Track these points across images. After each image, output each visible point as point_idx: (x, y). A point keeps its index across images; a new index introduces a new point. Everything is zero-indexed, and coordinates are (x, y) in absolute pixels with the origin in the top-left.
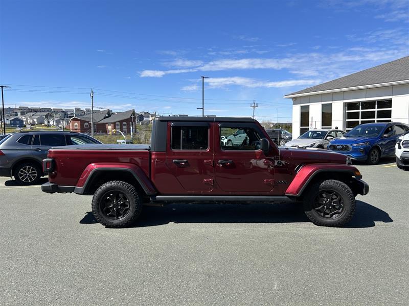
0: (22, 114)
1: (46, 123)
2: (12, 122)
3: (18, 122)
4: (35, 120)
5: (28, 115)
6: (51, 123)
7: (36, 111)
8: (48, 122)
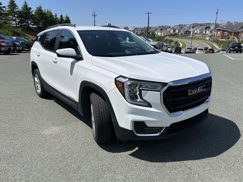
0: (193, 27)
1: (204, 32)
2: (185, 32)
3: (188, 33)
4: (198, 31)
5: (195, 28)
6: (207, 32)
7: (201, 25)
8: (206, 32)
